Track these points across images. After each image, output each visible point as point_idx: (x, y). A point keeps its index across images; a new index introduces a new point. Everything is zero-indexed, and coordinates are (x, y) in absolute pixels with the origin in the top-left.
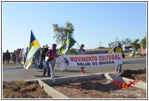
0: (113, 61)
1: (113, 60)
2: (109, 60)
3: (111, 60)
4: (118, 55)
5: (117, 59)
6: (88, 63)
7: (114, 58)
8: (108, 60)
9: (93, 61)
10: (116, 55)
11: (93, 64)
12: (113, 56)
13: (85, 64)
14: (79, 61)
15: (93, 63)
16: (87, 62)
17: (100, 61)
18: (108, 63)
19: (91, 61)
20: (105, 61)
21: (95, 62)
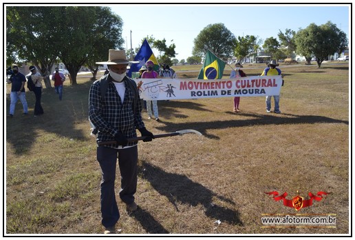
0: (263, 90)
1: (264, 88)
2: (255, 87)
3: (260, 88)
4: (274, 80)
5: (271, 86)
6: (212, 92)
7: (266, 84)
8: (253, 86)
9: (224, 88)
10: (270, 80)
11: (223, 93)
12: (265, 80)
13: (206, 93)
14: (197, 88)
15: (222, 91)
16: (210, 90)
17: (238, 89)
18: (253, 93)
19: (220, 88)
20: (248, 89)
21: (226, 89)
